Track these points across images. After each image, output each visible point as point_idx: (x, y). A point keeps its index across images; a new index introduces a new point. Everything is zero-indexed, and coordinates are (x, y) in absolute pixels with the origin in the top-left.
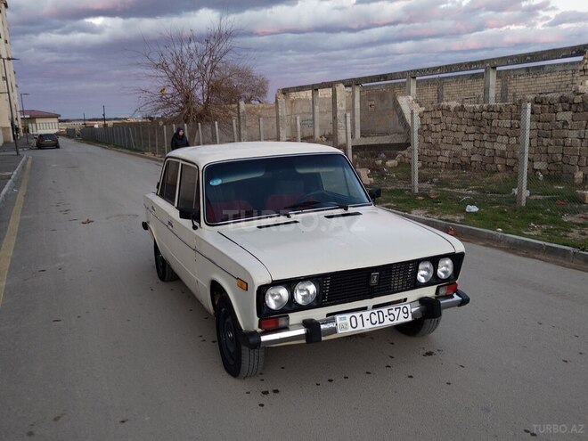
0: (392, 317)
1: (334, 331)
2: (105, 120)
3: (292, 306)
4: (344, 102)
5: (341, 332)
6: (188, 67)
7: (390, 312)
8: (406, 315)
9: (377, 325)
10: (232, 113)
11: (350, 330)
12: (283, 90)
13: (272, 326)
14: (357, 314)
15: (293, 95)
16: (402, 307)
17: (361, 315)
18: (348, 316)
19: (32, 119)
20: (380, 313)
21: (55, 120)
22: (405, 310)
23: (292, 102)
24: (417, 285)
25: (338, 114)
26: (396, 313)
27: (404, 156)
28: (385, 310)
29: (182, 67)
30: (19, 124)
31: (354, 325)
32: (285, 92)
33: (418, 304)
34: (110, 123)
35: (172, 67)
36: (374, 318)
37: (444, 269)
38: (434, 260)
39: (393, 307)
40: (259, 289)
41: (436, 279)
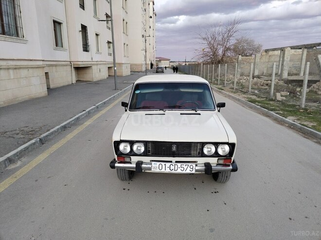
0: (182, 169)
1: (150, 169)
2: (186, 62)
3: (132, 153)
4: (289, 57)
5: (153, 170)
6: (217, 39)
7: (182, 166)
8: (192, 170)
9: (173, 171)
10: (235, 60)
11: (157, 171)
12: (266, 50)
13: (122, 160)
14: (163, 164)
15: (271, 53)
16: (190, 165)
17: (165, 165)
18: (158, 163)
19: (160, 61)
20: (176, 166)
21: (168, 62)
22: (191, 167)
23: (270, 56)
24: (203, 155)
25: (285, 63)
26: (185, 168)
27: (314, 87)
28: (179, 165)
29: (214, 38)
30: (154, 63)
31: (160, 168)
32: (267, 51)
33: (203, 165)
34: (187, 63)
35: (210, 39)
36: (172, 167)
37: (224, 150)
38: (216, 144)
39: (185, 164)
40: (115, 142)
41: (216, 154)
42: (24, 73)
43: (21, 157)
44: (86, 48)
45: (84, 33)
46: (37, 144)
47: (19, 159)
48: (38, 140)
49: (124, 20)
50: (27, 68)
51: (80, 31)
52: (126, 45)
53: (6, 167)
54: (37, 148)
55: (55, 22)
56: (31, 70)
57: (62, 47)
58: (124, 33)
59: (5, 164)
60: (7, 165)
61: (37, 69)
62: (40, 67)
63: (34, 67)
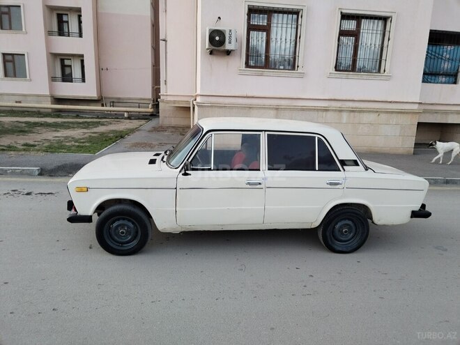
50: (377, 112)
56: (383, 116)
61: (400, 114)
62: (407, 113)
63: (392, 112)
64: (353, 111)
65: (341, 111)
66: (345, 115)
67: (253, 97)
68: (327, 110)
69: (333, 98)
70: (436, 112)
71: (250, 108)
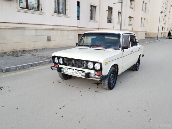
1: (63, 71)
3: (59, 63)
8: (80, 74)
9: (72, 73)
14: (69, 69)
16: (79, 72)
18: (67, 69)
24: (87, 68)
26: (77, 73)
28: (75, 71)
36: (72, 72)
37: (98, 67)
38: (94, 63)
39: (77, 71)
40: (53, 56)
41: (94, 69)
42: (66, 33)
43: (38, 66)
44: (110, 21)
45: (110, 12)
46: (48, 62)
47: (36, 66)
48: (49, 60)
49: (143, 2)
50: (68, 30)
51: (107, 11)
52: (143, 19)
53: (29, 67)
54: (47, 64)
55: (91, 6)
56: (70, 32)
57: (95, 20)
58: (142, 10)
59: (29, 66)
60: (30, 67)
61: (73, 31)
62: (75, 30)
63: (72, 30)
64: (61, 30)
65: (58, 30)
66: (59, 31)
67: (25, 24)
68: (53, 30)
69: (55, 25)
70: (81, 30)
71: (25, 29)
